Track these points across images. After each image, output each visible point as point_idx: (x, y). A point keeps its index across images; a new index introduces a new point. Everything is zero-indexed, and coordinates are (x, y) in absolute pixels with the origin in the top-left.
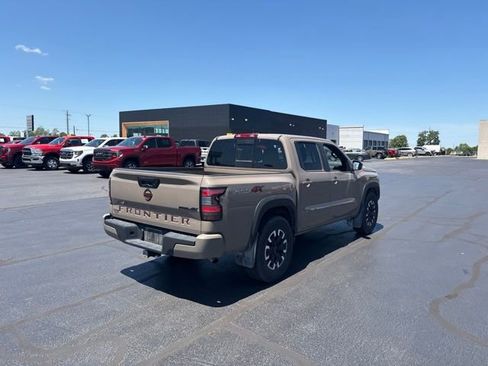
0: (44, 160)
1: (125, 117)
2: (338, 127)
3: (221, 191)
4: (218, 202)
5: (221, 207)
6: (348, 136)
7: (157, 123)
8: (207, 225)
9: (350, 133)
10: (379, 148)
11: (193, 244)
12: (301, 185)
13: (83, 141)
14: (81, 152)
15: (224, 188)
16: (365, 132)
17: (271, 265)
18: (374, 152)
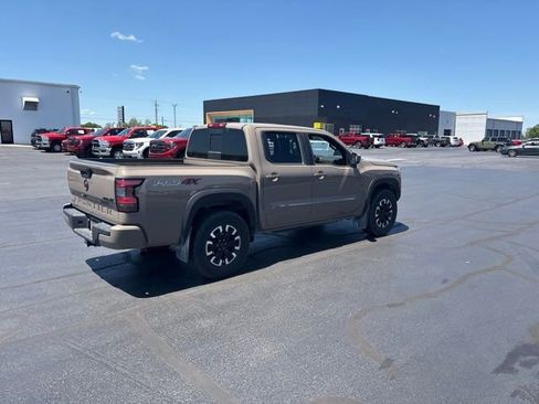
0: (111, 152)
1: (209, 106)
2: (454, 114)
3: (138, 182)
4: (134, 193)
5: (137, 199)
6: (466, 125)
7: (241, 112)
8: (122, 216)
9: (469, 121)
10: (500, 140)
11: (109, 234)
12: (263, 179)
13: (149, 132)
14: (142, 144)
15: (142, 179)
16: (488, 120)
17: (217, 261)
18: (493, 144)
